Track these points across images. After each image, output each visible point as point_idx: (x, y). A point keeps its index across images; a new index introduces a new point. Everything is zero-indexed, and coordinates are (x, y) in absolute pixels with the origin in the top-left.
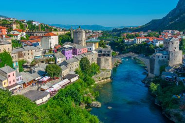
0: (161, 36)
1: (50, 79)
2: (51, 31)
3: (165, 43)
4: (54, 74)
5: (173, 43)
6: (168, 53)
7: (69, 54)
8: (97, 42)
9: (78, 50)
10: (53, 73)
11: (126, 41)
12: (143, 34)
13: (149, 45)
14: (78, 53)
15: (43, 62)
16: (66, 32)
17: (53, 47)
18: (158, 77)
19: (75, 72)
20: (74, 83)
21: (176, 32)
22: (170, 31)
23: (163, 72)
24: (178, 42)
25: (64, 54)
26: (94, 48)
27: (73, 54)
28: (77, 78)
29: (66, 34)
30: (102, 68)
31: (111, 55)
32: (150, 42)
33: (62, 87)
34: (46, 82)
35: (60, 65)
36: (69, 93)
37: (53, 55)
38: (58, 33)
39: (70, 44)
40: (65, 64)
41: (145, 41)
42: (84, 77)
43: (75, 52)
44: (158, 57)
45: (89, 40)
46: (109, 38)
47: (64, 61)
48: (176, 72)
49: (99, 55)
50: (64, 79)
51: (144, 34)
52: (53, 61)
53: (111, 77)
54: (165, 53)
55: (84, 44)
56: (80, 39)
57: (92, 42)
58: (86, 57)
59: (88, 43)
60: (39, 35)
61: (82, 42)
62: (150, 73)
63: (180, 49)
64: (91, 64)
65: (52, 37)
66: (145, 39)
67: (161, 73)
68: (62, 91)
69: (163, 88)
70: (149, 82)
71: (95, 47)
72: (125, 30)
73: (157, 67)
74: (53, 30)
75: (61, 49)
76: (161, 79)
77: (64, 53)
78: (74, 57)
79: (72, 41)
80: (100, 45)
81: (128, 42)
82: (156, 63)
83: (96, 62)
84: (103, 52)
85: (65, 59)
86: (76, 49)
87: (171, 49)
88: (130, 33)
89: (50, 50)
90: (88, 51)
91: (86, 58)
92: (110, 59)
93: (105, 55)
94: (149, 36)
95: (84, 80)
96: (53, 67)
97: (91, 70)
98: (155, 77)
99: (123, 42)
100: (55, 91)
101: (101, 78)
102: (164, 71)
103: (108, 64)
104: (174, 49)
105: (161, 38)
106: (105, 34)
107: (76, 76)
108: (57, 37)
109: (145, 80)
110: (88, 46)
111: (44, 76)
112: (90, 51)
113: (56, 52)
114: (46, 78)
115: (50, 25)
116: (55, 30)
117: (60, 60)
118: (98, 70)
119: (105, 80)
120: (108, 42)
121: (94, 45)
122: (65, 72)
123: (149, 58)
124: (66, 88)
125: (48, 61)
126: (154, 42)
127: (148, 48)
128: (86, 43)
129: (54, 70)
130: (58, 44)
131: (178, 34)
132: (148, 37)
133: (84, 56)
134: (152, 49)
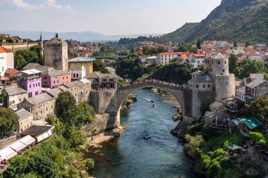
4: (3, 128)
5: (219, 63)
6: (213, 79)
7: (35, 86)
9: (53, 79)
11: (143, 60)
13: (183, 66)
14: (52, 84)
16: (30, 45)
17: (2, 75)
18: (199, 121)
19: (46, 120)
21: (223, 43)
22: (214, 43)
23: (207, 113)
24: (227, 60)
25: (25, 87)
26: (83, 73)
27: (43, 86)
28: (50, 132)
29: (32, 49)
31: (116, 85)
32: (184, 61)
33: (19, 153)
38: (15, 46)
39: (37, 68)
40: (25, 105)
41: (175, 60)
42: (64, 130)
43: (46, 82)
44: (197, 86)
46: (113, 55)
47: (25, 100)
48: (228, 112)
49: (94, 86)
50: (22, 136)
54: (207, 80)
55: (65, 66)
56: (57, 58)
57: (81, 63)
58: (69, 90)
59: (72, 65)
61: (61, 64)
62: (186, 115)
63: (231, 71)
64: (77, 104)
65: (1, 54)
66: (175, 56)
67: (203, 115)
68: (17, 162)
69: (207, 140)
73: (196, 104)
74: (4, 41)
78: (43, 92)
79: (41, 62)
80: (96, 68)
82: (195, 96)
84: (101, 81)
85: (26, 96)
86: (50, 77)
87: (217, 73)
90: (72, 80)
91: (68, 94)
93: (104, 86)
94: (181, 50)
97: (78, 116)
98: (194, 123)
99: (138, 61)
100: (4, 162)
101: (98, 130)
104: (221, 72)
105: (201, 53)
107: (47, 129)
108: (12, 55)
110: (72, 70)
112: (76, 78)
113: (8, 84)
117: (15, 100)
120: (111, 61)
121: (83, 67)
122: (26, 122)
124: (26, 154)
126: (190, 60)
127: (180, 71)
128: (70, 63)
129: (2, 119)
130: (12, 67)
132: (179, 53)
133: (65, 89)
134: (188, 73)
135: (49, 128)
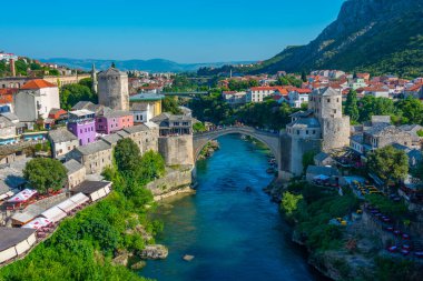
0: (305, 84)
1: (36, 197)
2: (41, 75)
3: (311, 99)
4: (48, 183)
5: (329, 101)
6: (320, 123)
7: (87, 131)
8: (156, 100)
9: (110, 122)
10: (43, 179)
11: (228, 97)
12: (267, 79)
13: (280, 105)
14: (110, 129)
15: (18, 153)
16: (80, 78)
17: (45, 116)
18: (299, 178)
19: (102, 174)
20: (99, 203)
21: (339, 74)
22: (326, 73)
23: (310, 167)
24: (340, 97)
25: (74, 132)
26: (149, 115)
27: (98, 131)
28: (107, 189)
29: (81, 83)
30: (170, 163)
31: (191, 130)
32: (283, 99)
33: (69, 214)
34: (25, 203)
35: (63, 161)
36: (86, 228)
37: (47, 136)
38: (61, 79)
39: (89, 108)
40: (76, 155)
41: (271, 97)
42: (125, 186)
43: (101, 125)
44: (298, 132)
45: (137, 97)
46: (189, 90)
47: (75, 149)
48: (338, 166)
49: (163, 132)
50: (73, 193)
51: (270, 80)
52: (45, 150)
53: (192, 184)
54: (312, 123)
55: (124, 105)
56: (114, 94)
57: (146, 101)
58: (131, 136)
59: (134, 104)
60: (11, 85)
61: (120, 102)
62: (282, 169)
63: (346, 112)
64: (142, 154)
65: (42, 91)
66: (272, 92)
67: (305, 169)
68: (67, 225)
69: (309, 203)
70: (280, 191)
71: (152, 113)
72: (226, 69)
73: (296, 155)
74: (47, 72)
75: (66, 119)
76: (306, 183)
77: (73, 128)
78: (99, 138)
79: (95, 100)
80: (165, 108)
81: (232, 100)
82: (294, 145)
83: (154, 148)
84: (171, 125)
85: (76, 143)
86: (106, 119)
87: (325, 115)
88: (237, 79)
89: (38, 123)
90: (135, 124)
91: (130, 141)
92: (189, 139)
93: (175, 131)
94: (280, 83)
95: (125, 193)
96: (43, 165)
97: (142, 169)
98: (293, 180)
99: (221, 98)
100: (51, 225)
101: (169, 187)
102: (313, 164)
103: (185, 153)
104: (332, 113)
105: (307, 87)
106: (181, 80)
107: (103, 185)
108: (56, 91)
109: (270, 187)
110: (135, 111)
111: (21, 187)
112: (139, 122)
113: (54, 128)
114: (27, 194)
115: (43, 61)
116: (54, 73)
117: (62, 148)
118: (162, 168)
119: (180, 191)
120: (187, 99)
121: (149, 107)
122: (76, 176)
123: (278, 136)
124: (78, 216)
125: (32, 151)
126: (291, 97)
127: (277, 112)
128: (131, 102)
129: (46, 172)
130: (58, 107)
131: (343, 80)
132: (277, 87)
133: (126, 136)
134: (287, 114)
135: (106, 184)
